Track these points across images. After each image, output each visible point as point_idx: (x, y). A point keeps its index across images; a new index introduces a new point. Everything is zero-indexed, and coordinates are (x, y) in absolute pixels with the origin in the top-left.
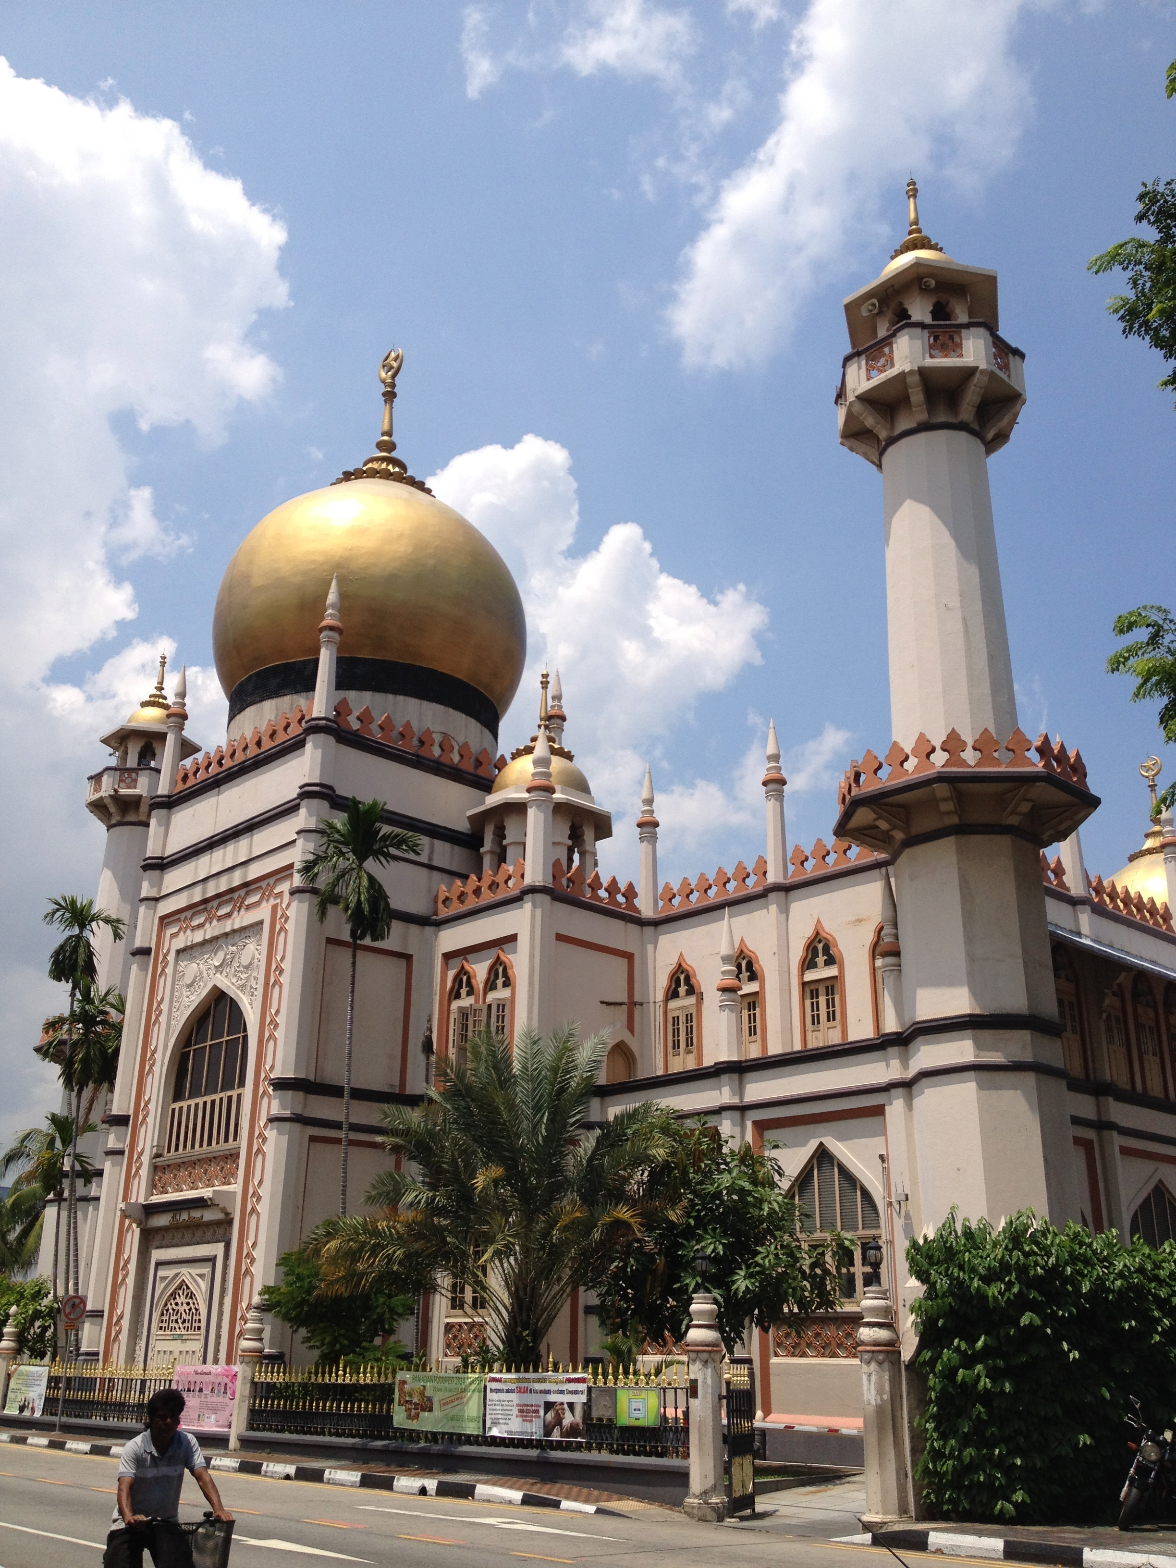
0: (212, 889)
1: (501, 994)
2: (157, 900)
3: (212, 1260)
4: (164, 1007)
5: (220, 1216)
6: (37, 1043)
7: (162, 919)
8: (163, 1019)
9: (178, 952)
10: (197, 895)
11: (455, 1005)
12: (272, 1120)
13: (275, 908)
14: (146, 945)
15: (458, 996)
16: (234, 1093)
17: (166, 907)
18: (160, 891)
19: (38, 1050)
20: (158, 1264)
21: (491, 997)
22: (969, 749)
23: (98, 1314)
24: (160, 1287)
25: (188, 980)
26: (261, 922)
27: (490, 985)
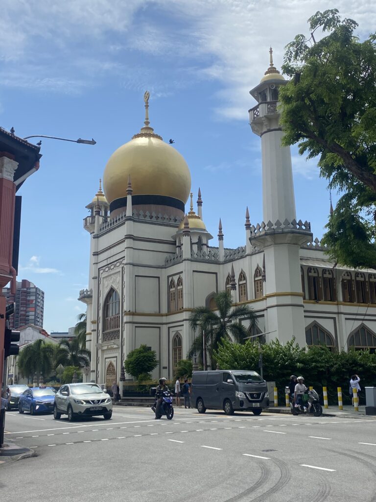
0: (110, 261)
1: (181, 287)
2: (97, 263)
3: (116, 357)
4: (101, 292)
5: (117, 347)
6: (78, 297)
7: (99, 269)
8: (101, 295)
9: (103, 278)
10: (105, 263)
11: (171, 290)
12: (126, 323)
13: (123, 268)
14: (96, 276)
15: (171, 288)
16: (118, 316)
17: (100, 265)
18: (97, 261)
19: (79, 299)
20: (106, 358)
21: (179, 288)
22: (274, 225)
23: (94, 371)
24: (107, 364)
25: (106, 286)
26: (120, 271)
27: (178, 285)
